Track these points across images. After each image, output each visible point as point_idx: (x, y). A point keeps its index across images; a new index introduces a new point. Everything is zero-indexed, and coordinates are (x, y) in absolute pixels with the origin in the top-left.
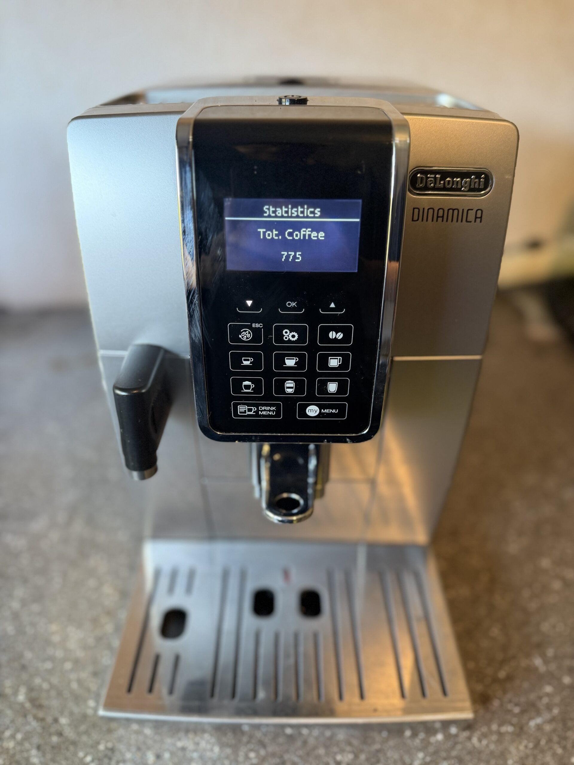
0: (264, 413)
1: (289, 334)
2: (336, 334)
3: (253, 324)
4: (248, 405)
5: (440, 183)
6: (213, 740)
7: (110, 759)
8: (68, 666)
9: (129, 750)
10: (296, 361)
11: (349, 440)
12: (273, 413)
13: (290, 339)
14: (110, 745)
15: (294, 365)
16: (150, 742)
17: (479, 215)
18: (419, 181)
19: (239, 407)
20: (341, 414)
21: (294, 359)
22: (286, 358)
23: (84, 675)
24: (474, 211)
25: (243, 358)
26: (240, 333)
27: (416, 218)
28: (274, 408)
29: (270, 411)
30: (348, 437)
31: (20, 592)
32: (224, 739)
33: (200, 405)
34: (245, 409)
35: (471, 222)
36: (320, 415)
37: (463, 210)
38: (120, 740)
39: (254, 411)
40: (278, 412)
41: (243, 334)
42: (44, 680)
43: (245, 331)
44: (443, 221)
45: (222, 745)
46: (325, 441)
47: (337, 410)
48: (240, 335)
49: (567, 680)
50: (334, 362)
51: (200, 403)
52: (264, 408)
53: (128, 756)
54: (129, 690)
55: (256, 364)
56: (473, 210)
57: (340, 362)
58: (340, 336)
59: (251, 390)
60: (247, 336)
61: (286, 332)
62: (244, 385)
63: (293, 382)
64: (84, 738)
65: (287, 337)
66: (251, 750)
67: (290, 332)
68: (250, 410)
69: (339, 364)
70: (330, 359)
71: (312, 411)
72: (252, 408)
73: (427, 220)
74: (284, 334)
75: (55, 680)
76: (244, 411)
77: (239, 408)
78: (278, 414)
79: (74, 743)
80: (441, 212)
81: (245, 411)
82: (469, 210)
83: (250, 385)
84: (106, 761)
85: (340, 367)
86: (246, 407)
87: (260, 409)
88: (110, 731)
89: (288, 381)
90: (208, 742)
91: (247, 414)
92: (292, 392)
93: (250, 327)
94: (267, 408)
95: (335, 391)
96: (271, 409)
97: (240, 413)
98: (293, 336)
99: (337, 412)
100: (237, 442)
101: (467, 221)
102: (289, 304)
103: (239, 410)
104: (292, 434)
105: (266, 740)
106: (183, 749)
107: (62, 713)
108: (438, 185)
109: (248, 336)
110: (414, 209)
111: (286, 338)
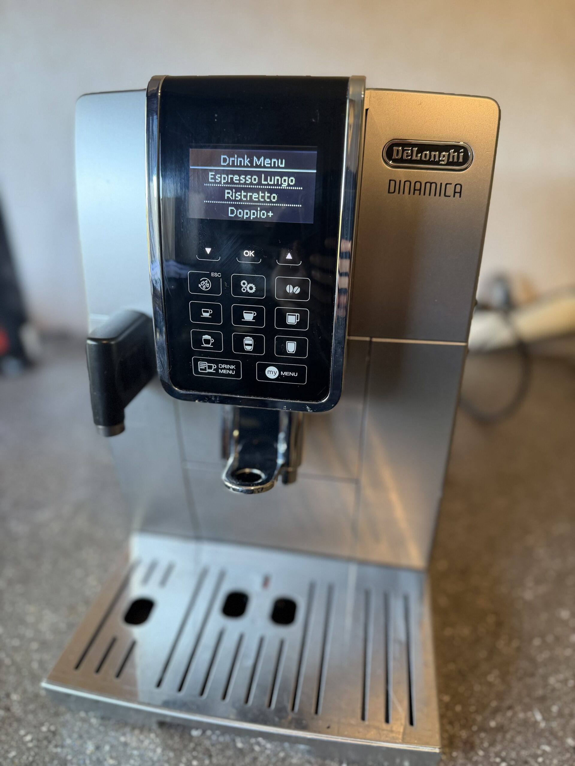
0: (224, 371)
1: (247, 286)
2: (294, 288)
3: (212, 273)
4: (209, 361)
5: (417, 156)
6: (158, 740)
7: (50, 742)
8: (34, 646)
9: (70, 737)
10: (255, 315)
11: (309, 408)
12: (233, 372)
13: (248, 291)
14: (53, 728)
15: (253, 320)
16: (93, 732)
17: (458, 190)
18: (395, 153)
19: (200, 363)
20: (300, 378)
21: (252, 313)
22: (244, 311)
23: (46, 657)
24: (453, 186)
25: (203, 309)
26: (200, 282)
27: (392, 190)
28: (234, 367)
29: (229, 369)
30: (308, 405)
31: (10, 572)
32: (170, 742)
33: (161, 358)
34: (205, 366)
35: (450, 196)
36: (280, 378)
37: (441, 184)
38: (64, 725)
39: (214, 369)
40: (237, 370)
41: (202, 284)
42: (8, 655)
43: (205, 280)
44: (420, 194)
45: (166, 747)
46: (285, 408)
47: (297, 373)
48: (199, 284)
49: (570, 742)
50: (292, 319)
51: (161, 355)
52: (223, 366)
53: (68, 741)
54: (77, 667)
55: (215, 317)
56: (452, 184)
57: (297, 320)
58: (297, 290)
59: (211, 345)
60: (206, 285)
61: (244, 284)
62: (204, 339)
63: (252, 338)
64: (30, 717)
65: (245, 288)
66: (195, 758)
67: (248, 284)
68: (210, 367)
69: (297, 322)
70: (288, 315)
71: (271, 372)
72: (212, 366)
73: (404, 193)
74: (242, 286)
75: (18, 658)
76: (204, 368)
77: (200, 365)
78: (237, 375)
79: (19, 720)
80: (418, 185)
81: (206, 368)
82: (447, 184)
83: (210, 340)
84: (45, 743)
85: (298, 325)
86: (206, 363)
87: (220, 367)
88: (57, 714)
89: (247, 337)
90: (152, 742)
91: (207, 372)
92: (251, 349)
93: (208, 276)
94: (226, 367)
95: (293, 352)
96: (231, 368)
97: (200, 370)
98: (251, 288)
99: (297, 375)
100: (197, 401)
101: (445, 195)
102: (247, 253)
103: (200, 367)
104: (251, 398)
105: (213, 750)
106: (126, 744)
107: (15, 690)
108: (414, 158)
109: (208, 286)
110: (390, 180)
111: (244, 290)
